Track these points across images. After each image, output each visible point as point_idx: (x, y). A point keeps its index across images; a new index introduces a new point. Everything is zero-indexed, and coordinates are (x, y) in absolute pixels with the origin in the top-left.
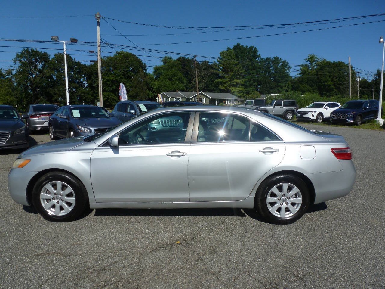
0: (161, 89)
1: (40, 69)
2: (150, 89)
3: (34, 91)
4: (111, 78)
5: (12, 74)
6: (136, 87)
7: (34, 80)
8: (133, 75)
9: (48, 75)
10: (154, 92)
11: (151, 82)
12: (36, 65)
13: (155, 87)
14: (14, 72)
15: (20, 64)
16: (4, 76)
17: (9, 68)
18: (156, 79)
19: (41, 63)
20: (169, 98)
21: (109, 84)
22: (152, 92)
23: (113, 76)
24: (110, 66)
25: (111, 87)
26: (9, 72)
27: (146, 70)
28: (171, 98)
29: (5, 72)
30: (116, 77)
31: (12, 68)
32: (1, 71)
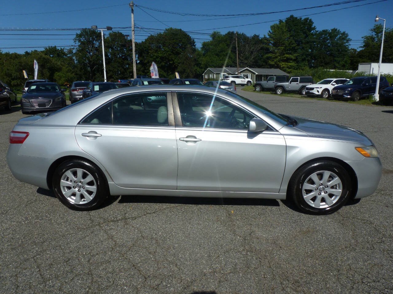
0: (209, 65)
1: (96, 47)
2: (198, 65)
3: (91, 68)
4: (160, 55)
5: (72, 53)
6: (183, 63)
7: (91, 58)
8: (180, 52)
10: (202, 68)
11: (199, 58)
12: (93, 44)
13: (203, 63)
14: (74, 51)
15: (80, 44)
16: (66, 55)
18: (204, 55)
19: (98, 42)
20: (214, 74)
21: (158, 61)
22: (199, 68)
23: (162, 53)
24: (160, 43)
25: (160, 63)
26: (70, 51)
27: (195, 46)
28: (216, 74)
29: (67, 51)
30: (165, 54)
31: (72, 47)
32: (63, 51)
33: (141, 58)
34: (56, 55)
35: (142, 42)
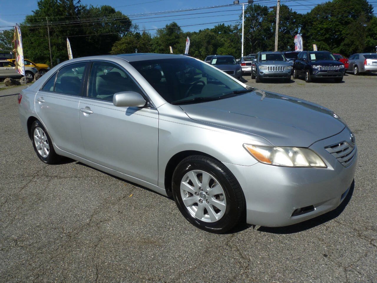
1: (260, 22)
3: (253, 43)
4: (325, 26)
5: (238, 29)
6: (353, 34)
7: (254, 33)
8: (351, 21)
9: (265, 27)
11: (374, 27)
12: (257, 19)
15: (245, 19)
16: (232, 31)
17: (235, 24)
19: (262, 16)
21: (323, 33)
22: (374, 39)
23: (327, 23)
26: (236, 28)
29: (233, 27)
30: (331, 24)
32: (230, 27)
33: (303, 31)
34: (223, 32)
35: (308, 13)
